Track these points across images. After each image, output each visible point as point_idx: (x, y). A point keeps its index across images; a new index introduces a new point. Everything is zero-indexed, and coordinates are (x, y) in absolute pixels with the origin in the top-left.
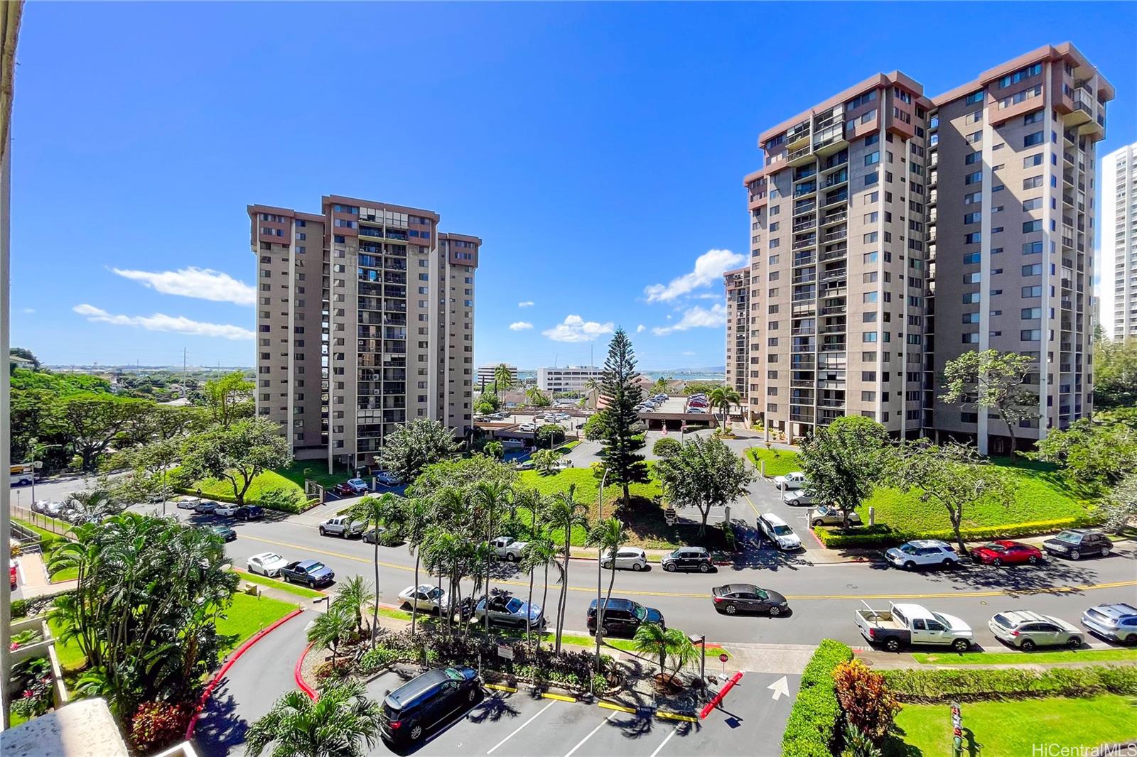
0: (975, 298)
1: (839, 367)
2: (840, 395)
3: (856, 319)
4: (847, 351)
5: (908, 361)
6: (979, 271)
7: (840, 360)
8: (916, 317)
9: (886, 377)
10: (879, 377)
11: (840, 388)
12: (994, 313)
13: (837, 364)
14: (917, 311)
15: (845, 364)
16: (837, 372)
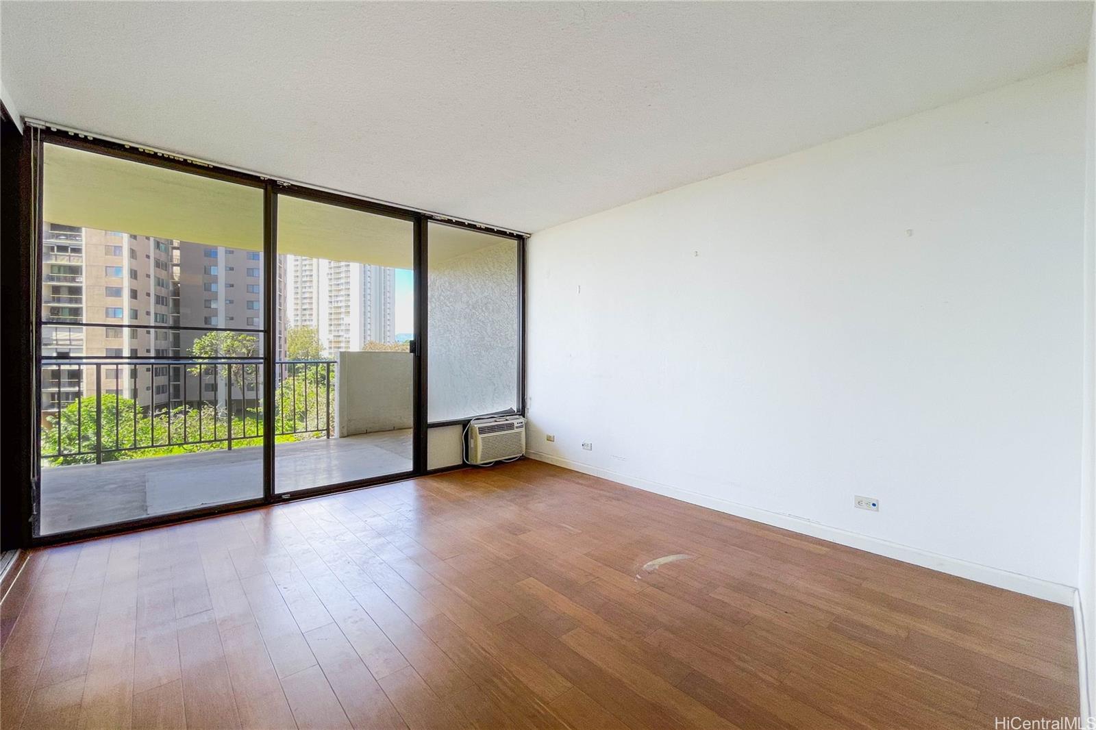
0: (213, 288)
1: (73, 343)
3: (97, 292)
4: (83, 327)
5: (156, 338)
6: (216, 265)
7: (74, 335)
8: (163, 297)
9: (134, 354)
10: (127, 353)
11: (75, 366)
12: (228, 302)
13: (70, 340)
14: (163, 292)
15: (82, 340)
16: (70, 349)
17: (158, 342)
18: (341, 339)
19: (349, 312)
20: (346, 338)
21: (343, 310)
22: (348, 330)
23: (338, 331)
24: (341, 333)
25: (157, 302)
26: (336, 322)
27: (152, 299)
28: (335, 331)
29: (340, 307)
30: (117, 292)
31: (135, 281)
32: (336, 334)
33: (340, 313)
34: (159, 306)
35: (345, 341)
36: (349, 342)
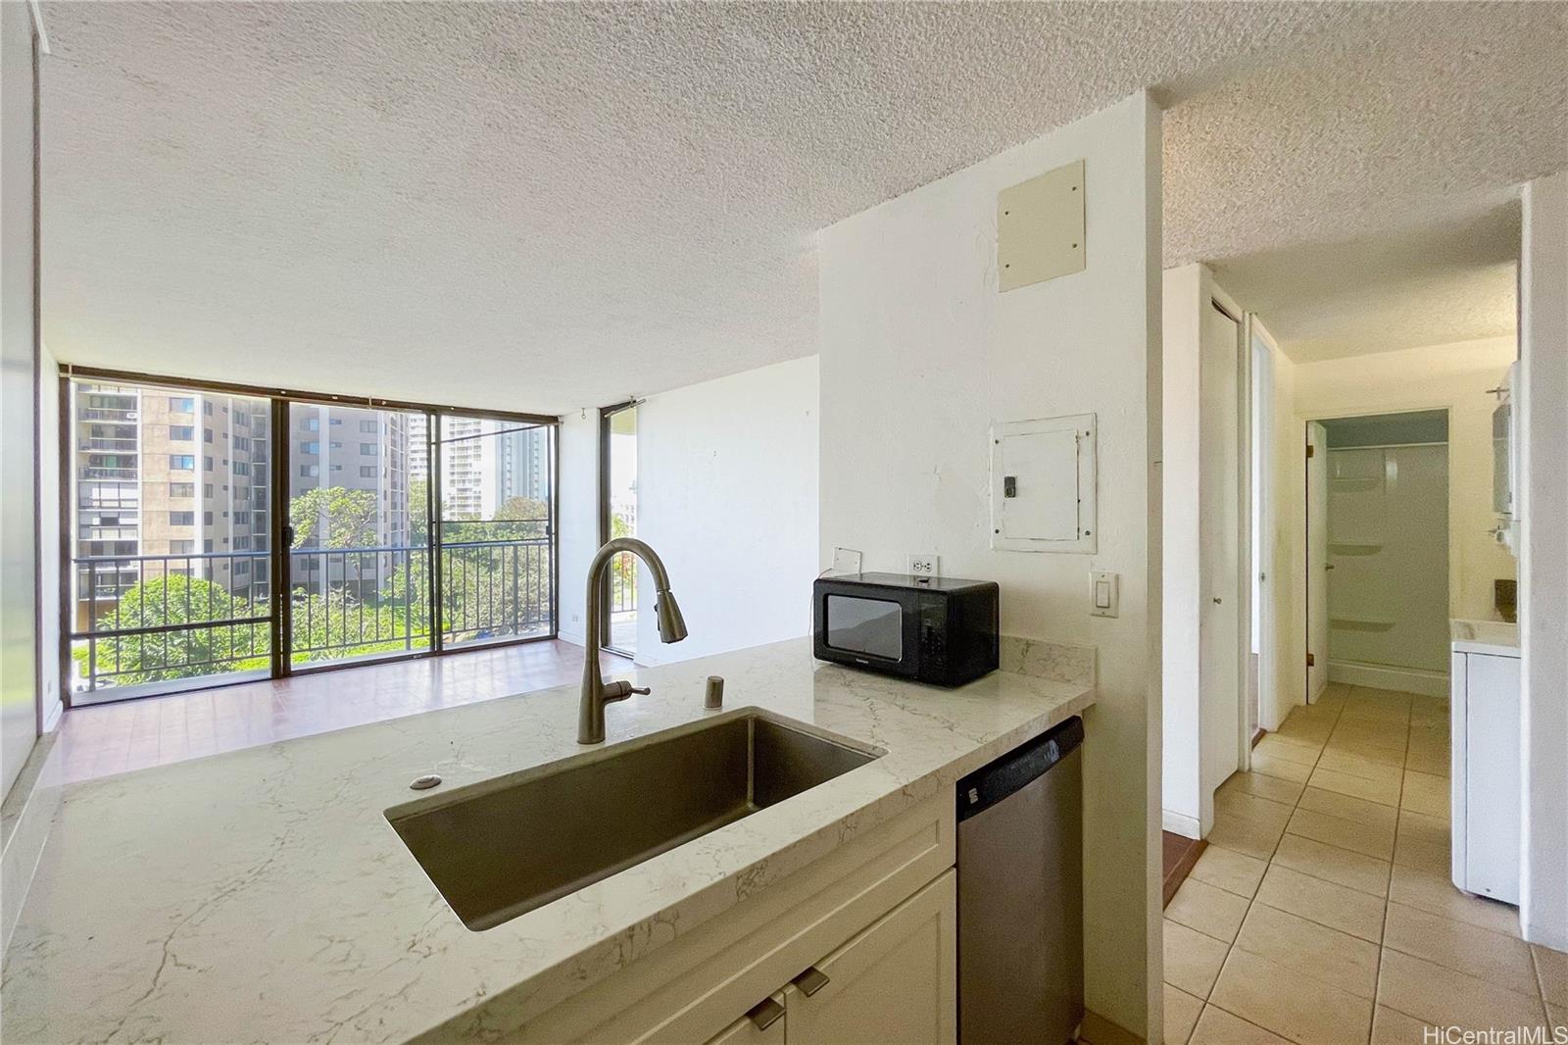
1: (123, 504)
2: (127, 548)
3: (156, 433)
4: (139, 481)
5: (235, 497)
7: (125, 493)
9: (208, 518)
10: (198, 518)
11: (126, 536)
13: (119, 500)
15: (136, 500)
16: (119, 513)
17: (238, 501)
18: (468, 494)
19: (480, 456)
20: (475, 492)
21: (471, 452)
22: (479, 480)
23: (464, 481)
24: (467, 486)
25: (236, 446)
26: (461, 470)
27: (230, 441)
28: (459, 481)
29: (467, 448)
30: (185, 433)
31: (210, 417)
32: (461, 486)
33: (467, 457)
34: (238, 451)
35: (475, 497)
36: (479, 498)
